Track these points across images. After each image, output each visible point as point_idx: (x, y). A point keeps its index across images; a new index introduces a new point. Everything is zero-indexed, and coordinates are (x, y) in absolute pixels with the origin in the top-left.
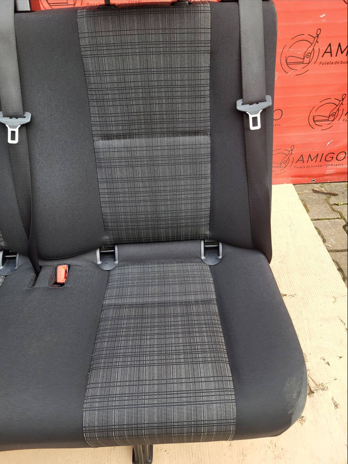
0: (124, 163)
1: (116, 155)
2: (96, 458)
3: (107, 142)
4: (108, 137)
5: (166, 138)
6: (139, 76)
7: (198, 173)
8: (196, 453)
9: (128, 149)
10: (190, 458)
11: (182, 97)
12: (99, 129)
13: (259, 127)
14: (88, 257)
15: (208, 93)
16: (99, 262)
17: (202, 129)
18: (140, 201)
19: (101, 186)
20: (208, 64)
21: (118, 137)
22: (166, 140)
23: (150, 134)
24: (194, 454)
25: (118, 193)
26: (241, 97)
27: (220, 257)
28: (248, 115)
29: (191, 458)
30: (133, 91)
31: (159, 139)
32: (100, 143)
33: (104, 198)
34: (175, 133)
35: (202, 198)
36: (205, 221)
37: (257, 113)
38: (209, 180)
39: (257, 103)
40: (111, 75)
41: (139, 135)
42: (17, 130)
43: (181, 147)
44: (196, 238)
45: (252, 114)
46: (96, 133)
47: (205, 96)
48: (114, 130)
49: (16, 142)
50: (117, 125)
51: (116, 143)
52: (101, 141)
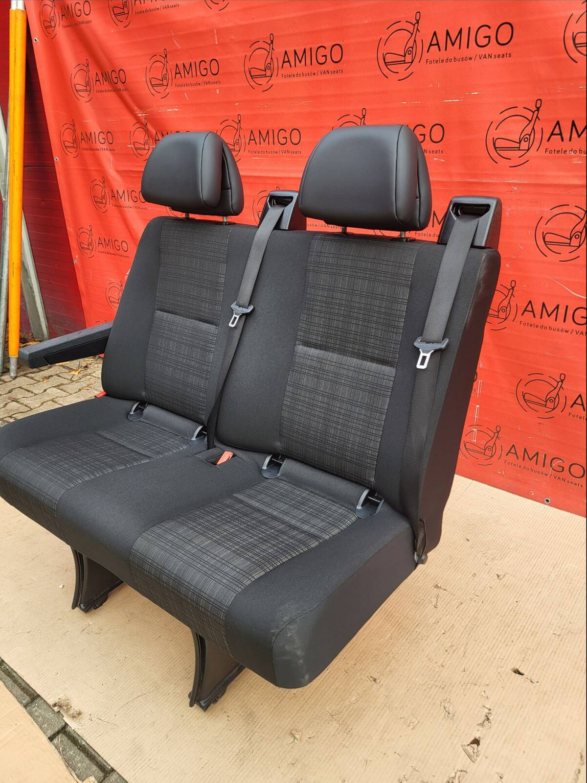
0: (312, 373)
1: (308, 362)
2: (169, 674)
3: (305, 348)
4: (307, 344)
5: (355, 359)
6: (345, 295)
7: (375, 405)
8: (254, 741)
9: (320, 360)
10: (244, 741)
11: (377, 323)
12: (302, 334)
13: (424, 366)
14: (256, 457)
15: (402, 324)
16: (265, 468)
17: (390, 359)
18: (314, 416)
19: (288, 388)
20: (407, 297)
21: (316, 346)
22: (355, 361)
23: (343, 351)
24: (250, 741)
25: (300, 400)
26: (422, 334)
27: (376, 514)
28: (419, 352)
29: (246, 742)
30: (337, 307)
31: (349, 358)
32: (300, 348)
33: (287, 401)
34: (365, 357)
35: (372, 434)
36: (369, 462)
37: (428, 352)
38: (384, 417)
39: (427, 343)
40: (323, 289)
41: (333, 350)
42: (238, 317)
43: (366, 372)
44: (361, 483)
45: (423, 352)
46: (299, 337)
47: (398, 327)
48: (313, 338)
49: (234, 326)
50: (317, 335)
51: (313, 351)
52: (301, 346)
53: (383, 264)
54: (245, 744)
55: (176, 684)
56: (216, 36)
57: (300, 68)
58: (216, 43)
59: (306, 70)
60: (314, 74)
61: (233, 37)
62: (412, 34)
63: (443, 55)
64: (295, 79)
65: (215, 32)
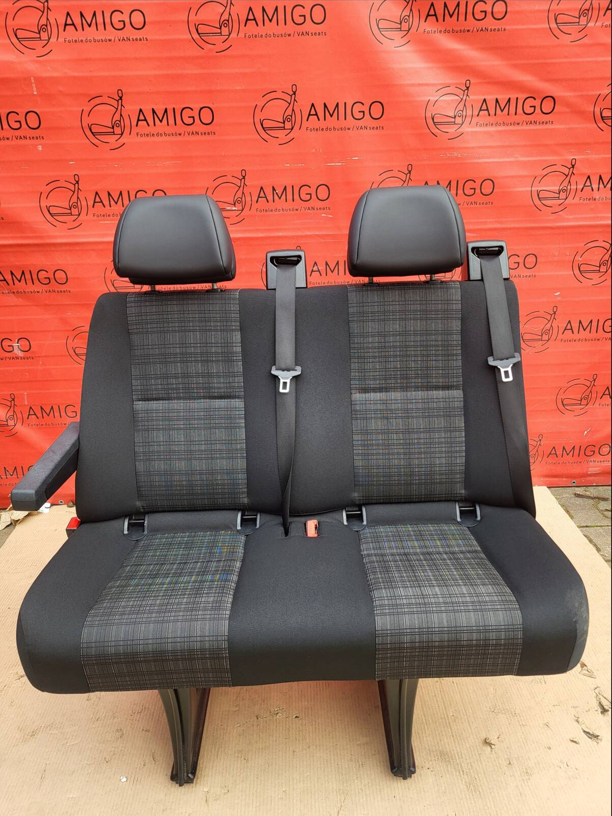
0: (379, 415)
1: (372, 407)
3: (363, 395)
4: (365, 390)
5: (420, 392)
6: (398, 337)
7: (452, 426)
8: (467, 771)
9: (384, 402)
11: (436, 355)
12: (357, 382)
13: (511, 379)
14: (335, 515)
15: (460, 352)
16: (345, 523)
17: (455, 384)
18: (393, 454)
19: (355, 437)
20: (459, 328)
21: (375, 390)
22: (420, 394)
23: (405, 388)
24: (465, 772)
25: (372, 445)
26: (492, 354)
27: (479, 518)
28: (499, 370)
29: (462, 776)
30: (392, 350)
31: (414, 393)
32: (357, 396)
33: (358, 450)
34: (429, 388)
35: (456, 452)
36: (459, 477)
37: (508, 367)
38: (463, 434)
39: (507, 359)
40: (373, 336)
41: (395, 389)
42: (288, 381)
43: (435, 400)
44: (450, 499)
45: (503, 368)
46: (354, 386)
47: (456, 355)
48: (372, 384)
49: (287, 391)
50: (375, 379)
51: (372, 396)
52: (358, 394)
53: (432, 304)
54: (464, 778)
55: (357, 777)
56: (34, 85)
57: (161, 127)
58: (35, 93)
59: (169, 130)
60: (180, 134)
61: (61, 89)
62: (290, 104)
63: (322, 124)
64: (156, 139)
65: (33, 81)
